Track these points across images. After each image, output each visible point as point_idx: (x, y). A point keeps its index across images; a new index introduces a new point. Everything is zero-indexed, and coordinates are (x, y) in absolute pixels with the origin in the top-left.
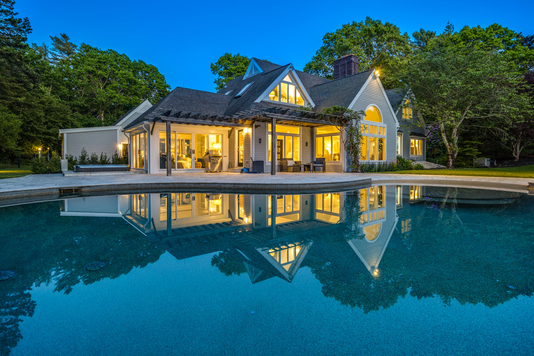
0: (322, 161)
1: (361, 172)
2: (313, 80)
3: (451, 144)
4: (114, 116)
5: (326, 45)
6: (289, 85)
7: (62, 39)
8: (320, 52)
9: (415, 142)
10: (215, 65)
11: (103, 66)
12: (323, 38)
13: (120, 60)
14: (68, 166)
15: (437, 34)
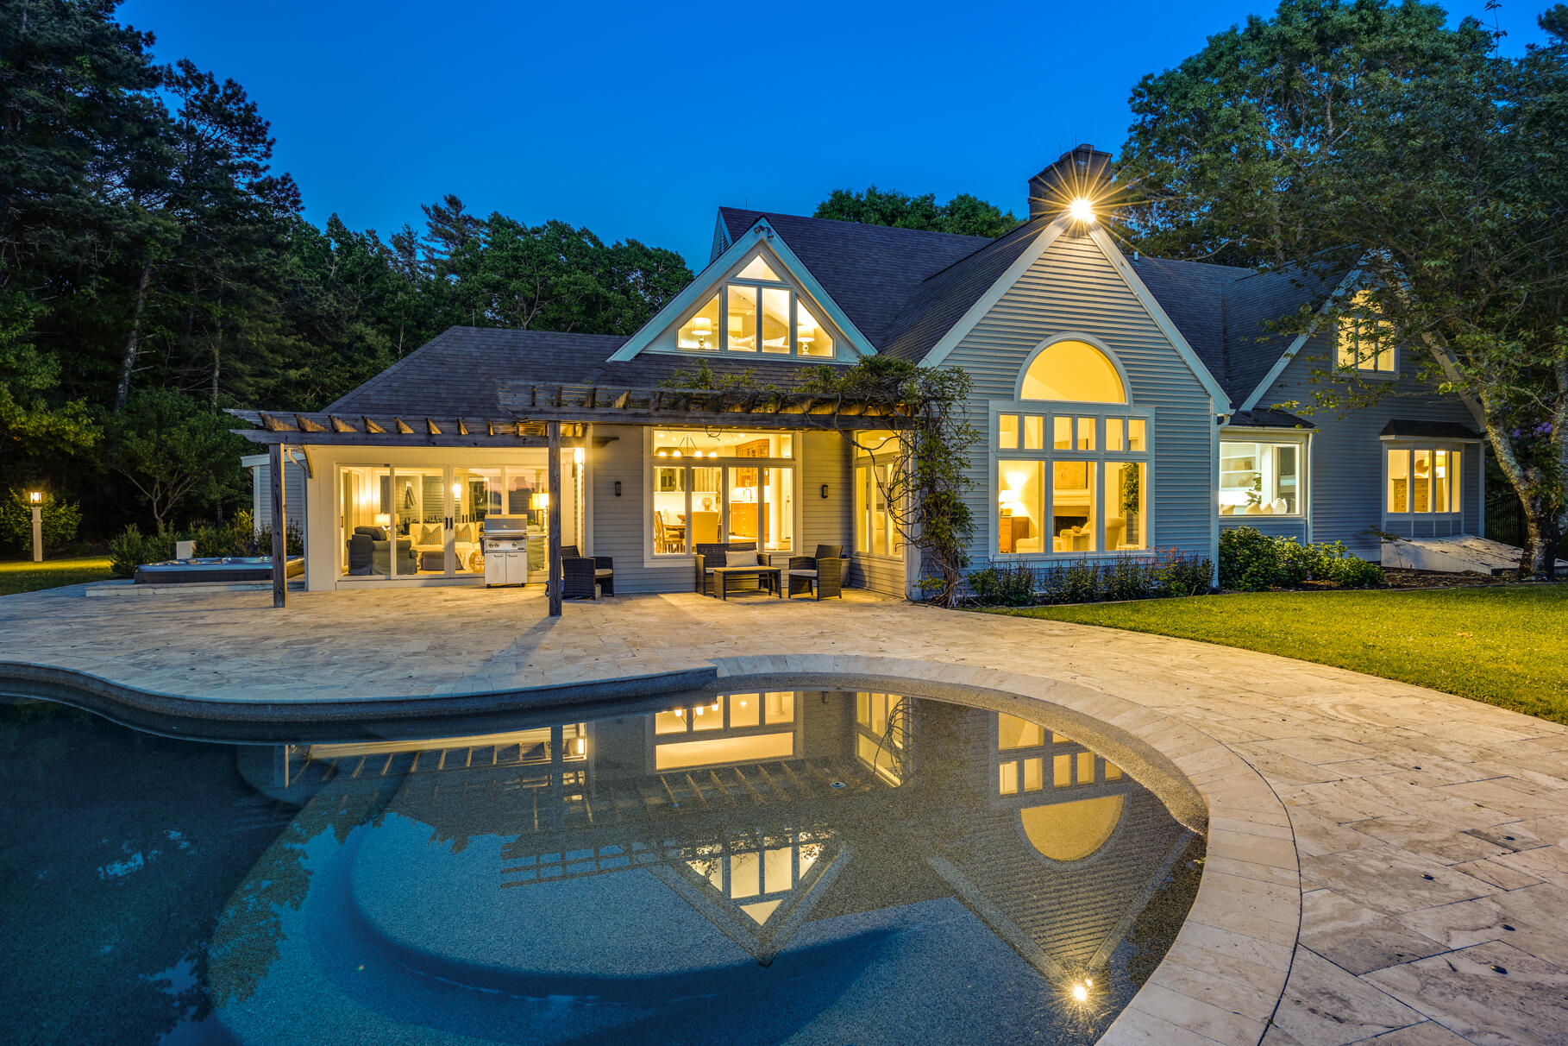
6: (766, 291)
7: (448, 210)
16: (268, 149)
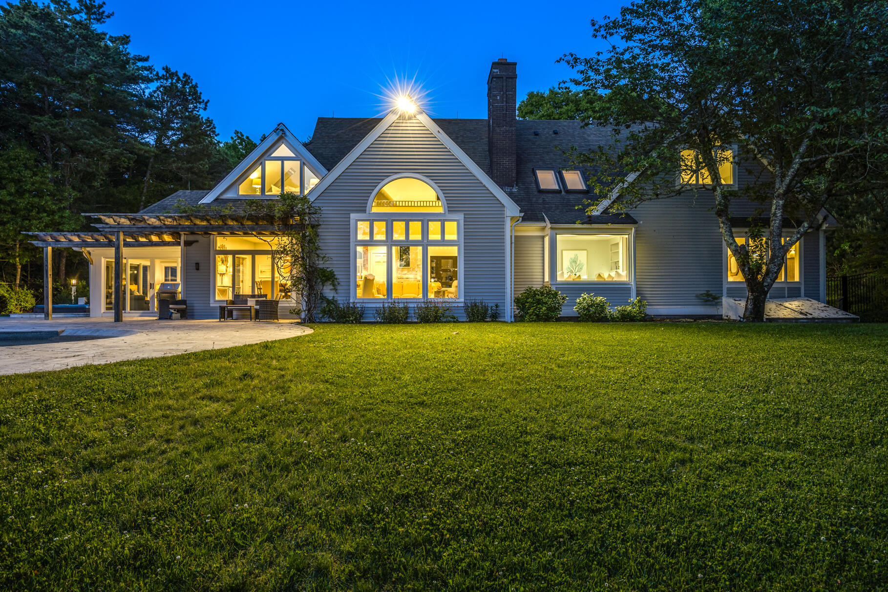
6: (285, 162)
16: (206, 106)
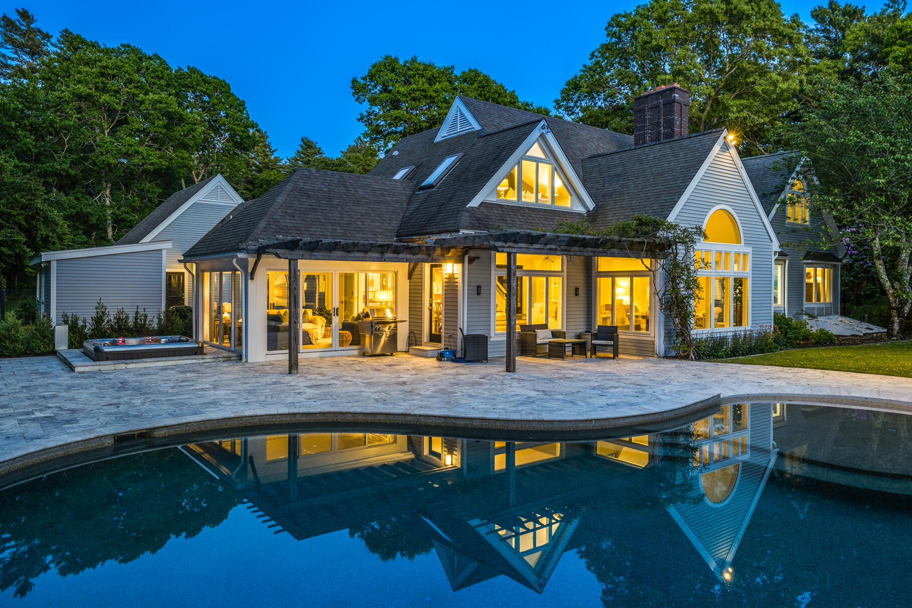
0: (609, 333)
1: (696, 360)
2: (588, 140)
3: (897, 285)
4: (132, 194)
5: (614, 40)
6: (540, 164)
7: (18, 21)
8: (599, 55)
9: (816, 271)
10: (362, 82)
11: (113, 84)
12: (607, 25)
13: (148, 69)
14: (70, 340)
15: (868, 13)
